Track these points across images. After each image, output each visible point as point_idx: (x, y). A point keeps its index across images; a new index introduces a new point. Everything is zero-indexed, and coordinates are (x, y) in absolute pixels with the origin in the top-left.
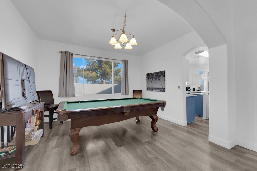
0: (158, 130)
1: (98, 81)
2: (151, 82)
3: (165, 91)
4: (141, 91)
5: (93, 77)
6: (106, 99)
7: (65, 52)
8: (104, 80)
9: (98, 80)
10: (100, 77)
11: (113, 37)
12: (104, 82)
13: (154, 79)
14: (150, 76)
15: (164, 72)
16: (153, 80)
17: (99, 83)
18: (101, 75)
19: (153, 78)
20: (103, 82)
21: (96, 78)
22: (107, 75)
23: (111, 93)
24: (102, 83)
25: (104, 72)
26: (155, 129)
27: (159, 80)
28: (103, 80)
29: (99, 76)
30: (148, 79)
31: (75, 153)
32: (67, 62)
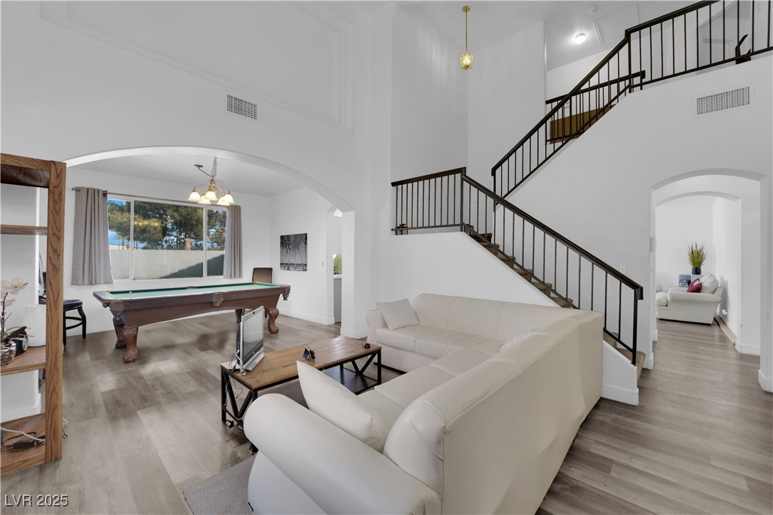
0: (278, 331)
1: (166, 242)
2: (287, 252)
3: (306, 270)
4: (271, 269)
5: (149, 232)
6: (186, 286)
7: (88, 189)
8: (186, 240)
9: (167, 238)
10: (173, 230)
11: (194, 191)
12: (188, 245)
13: (291, 247)
14: (285, 241)
15: (304, 237)
16: (290, 249)
17: (170, 247)
18: (175, 223)
19: (289, 244)
20: (184, 243)
21: (161, 235)
22: (197, 225)
23: (201, 276)
24: (181, 246)
25: (188, 217)
26: (273, 329)
27: (298, 249)
28: (183, 239)
29: (169, 226)
30: (283, 246)
31: (131, 359)
32: (93, 210)
